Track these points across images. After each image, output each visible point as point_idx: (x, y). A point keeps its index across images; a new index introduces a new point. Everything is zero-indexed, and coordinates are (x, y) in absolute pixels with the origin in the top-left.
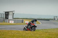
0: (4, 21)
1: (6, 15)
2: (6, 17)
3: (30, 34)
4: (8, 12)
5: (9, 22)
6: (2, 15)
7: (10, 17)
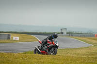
3: (21, 59)
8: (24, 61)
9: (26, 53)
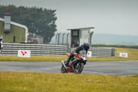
1: (73, 36)
2: (72, 43)
3: (130, 84)
6: (65, 36)
8: (134, 88)
9: (137, 76)
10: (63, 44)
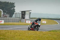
0: (20, 20)
3: (47, 35)
4: (25, 12)
5: (25, 22)
7: (27, 17)
8: (49, 37)
9: (50, 31)
10: (18, 18)
